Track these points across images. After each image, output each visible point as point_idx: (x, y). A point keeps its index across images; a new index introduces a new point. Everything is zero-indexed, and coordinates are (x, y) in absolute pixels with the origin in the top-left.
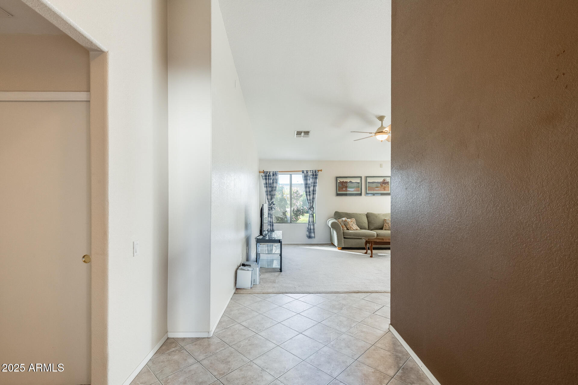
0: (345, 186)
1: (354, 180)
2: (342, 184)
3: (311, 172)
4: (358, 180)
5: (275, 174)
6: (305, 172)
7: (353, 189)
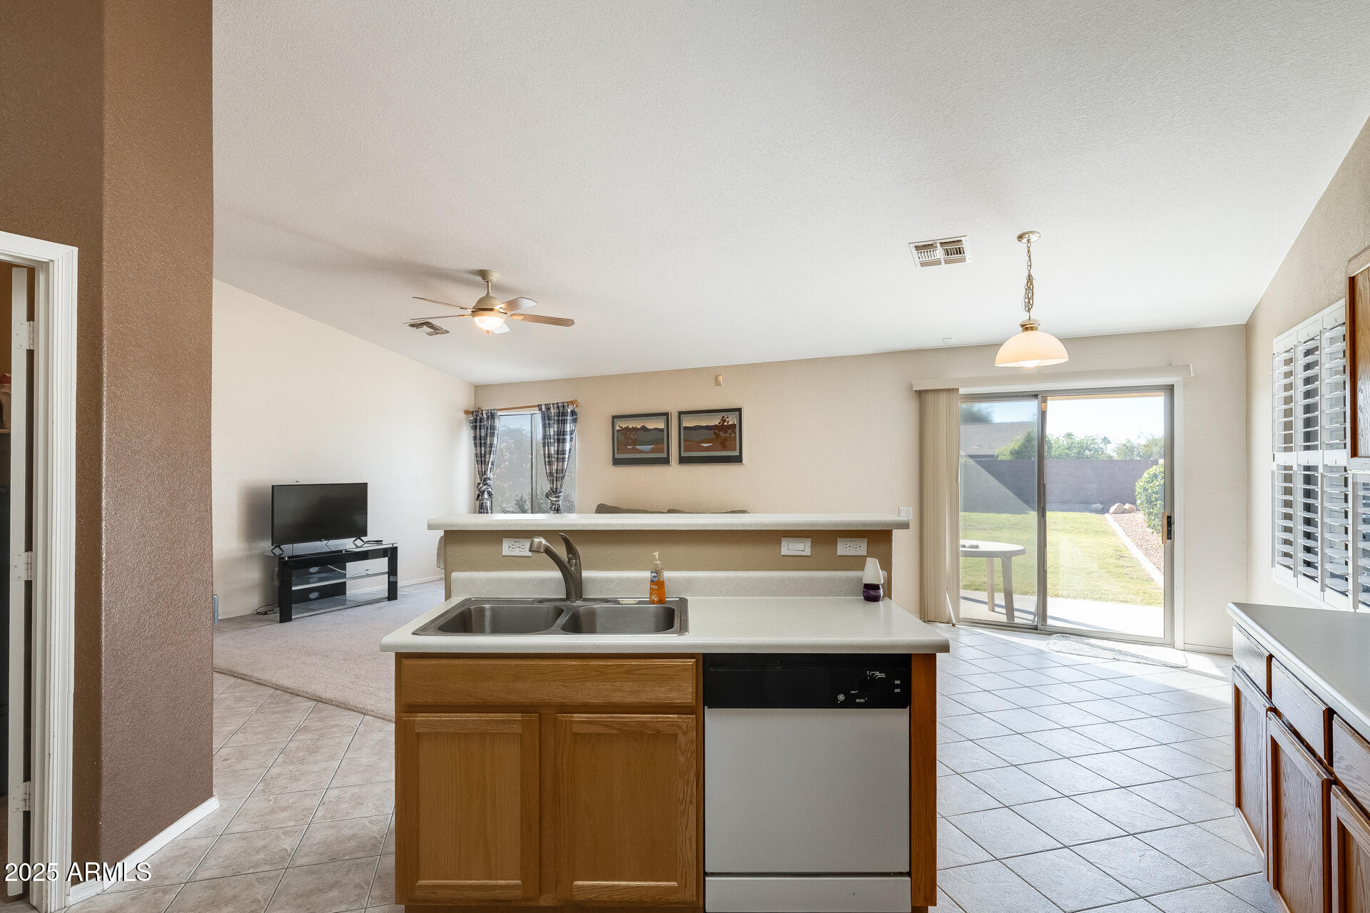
0: (631, 439)
1: (651, 425)
2: (625, 434)
3: (555, 406)
4: (661, 425)
5: (492, 416)
6: (543, 407)
7: (648, 447)
